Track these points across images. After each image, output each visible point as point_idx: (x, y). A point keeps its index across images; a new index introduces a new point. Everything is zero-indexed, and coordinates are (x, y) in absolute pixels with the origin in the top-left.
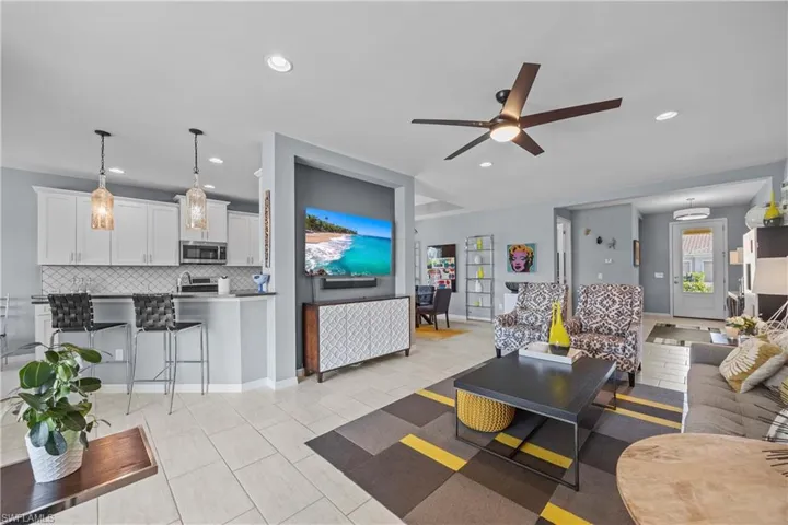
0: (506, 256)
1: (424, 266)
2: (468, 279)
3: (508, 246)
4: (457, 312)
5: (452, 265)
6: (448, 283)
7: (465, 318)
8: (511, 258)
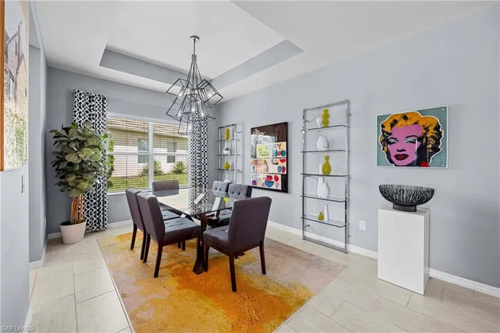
0: (374, 137)
1: (248, 154)
2: (305, 175)
3: (380, 118)
4: (288, 222)
5: (282, 153)
6: (277, 179)
7: (300, 233)
8: (386, 140)
